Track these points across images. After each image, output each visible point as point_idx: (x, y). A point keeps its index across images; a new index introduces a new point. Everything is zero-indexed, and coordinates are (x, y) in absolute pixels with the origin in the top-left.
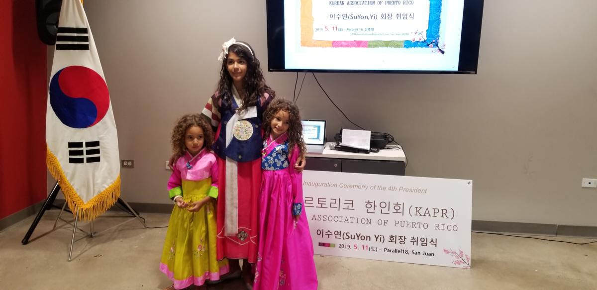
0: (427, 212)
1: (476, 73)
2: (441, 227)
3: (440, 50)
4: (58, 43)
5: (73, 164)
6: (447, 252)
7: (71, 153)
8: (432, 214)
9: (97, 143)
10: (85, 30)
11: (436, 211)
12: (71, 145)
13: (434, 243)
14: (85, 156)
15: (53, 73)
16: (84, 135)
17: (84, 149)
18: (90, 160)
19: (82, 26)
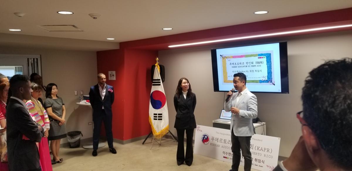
0: (262, 149)
1: (289, 93)
2: (266, 156)
3: (273, 84)
4: (153, 84)
5: (154, 120)
6: (268, 166)
7: (154, 117)
8: (263, 150)
9: (161, 114)
10: (159, 80)
11: (265, 149)
12: (154, 114)
13: (263, 162)
14: (158, 118)
15: (151, 92)
16: (158, 111)
17: (158, 116)
18: (159, 119)
19: (159, 79)
